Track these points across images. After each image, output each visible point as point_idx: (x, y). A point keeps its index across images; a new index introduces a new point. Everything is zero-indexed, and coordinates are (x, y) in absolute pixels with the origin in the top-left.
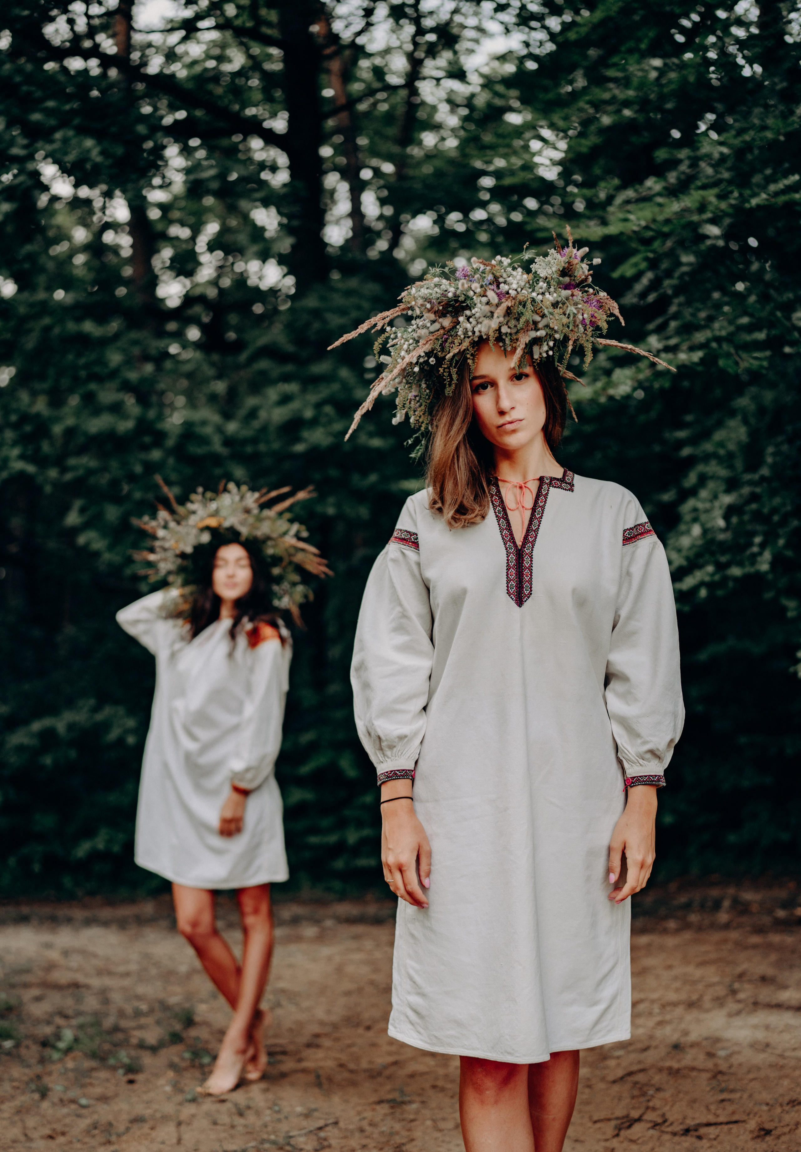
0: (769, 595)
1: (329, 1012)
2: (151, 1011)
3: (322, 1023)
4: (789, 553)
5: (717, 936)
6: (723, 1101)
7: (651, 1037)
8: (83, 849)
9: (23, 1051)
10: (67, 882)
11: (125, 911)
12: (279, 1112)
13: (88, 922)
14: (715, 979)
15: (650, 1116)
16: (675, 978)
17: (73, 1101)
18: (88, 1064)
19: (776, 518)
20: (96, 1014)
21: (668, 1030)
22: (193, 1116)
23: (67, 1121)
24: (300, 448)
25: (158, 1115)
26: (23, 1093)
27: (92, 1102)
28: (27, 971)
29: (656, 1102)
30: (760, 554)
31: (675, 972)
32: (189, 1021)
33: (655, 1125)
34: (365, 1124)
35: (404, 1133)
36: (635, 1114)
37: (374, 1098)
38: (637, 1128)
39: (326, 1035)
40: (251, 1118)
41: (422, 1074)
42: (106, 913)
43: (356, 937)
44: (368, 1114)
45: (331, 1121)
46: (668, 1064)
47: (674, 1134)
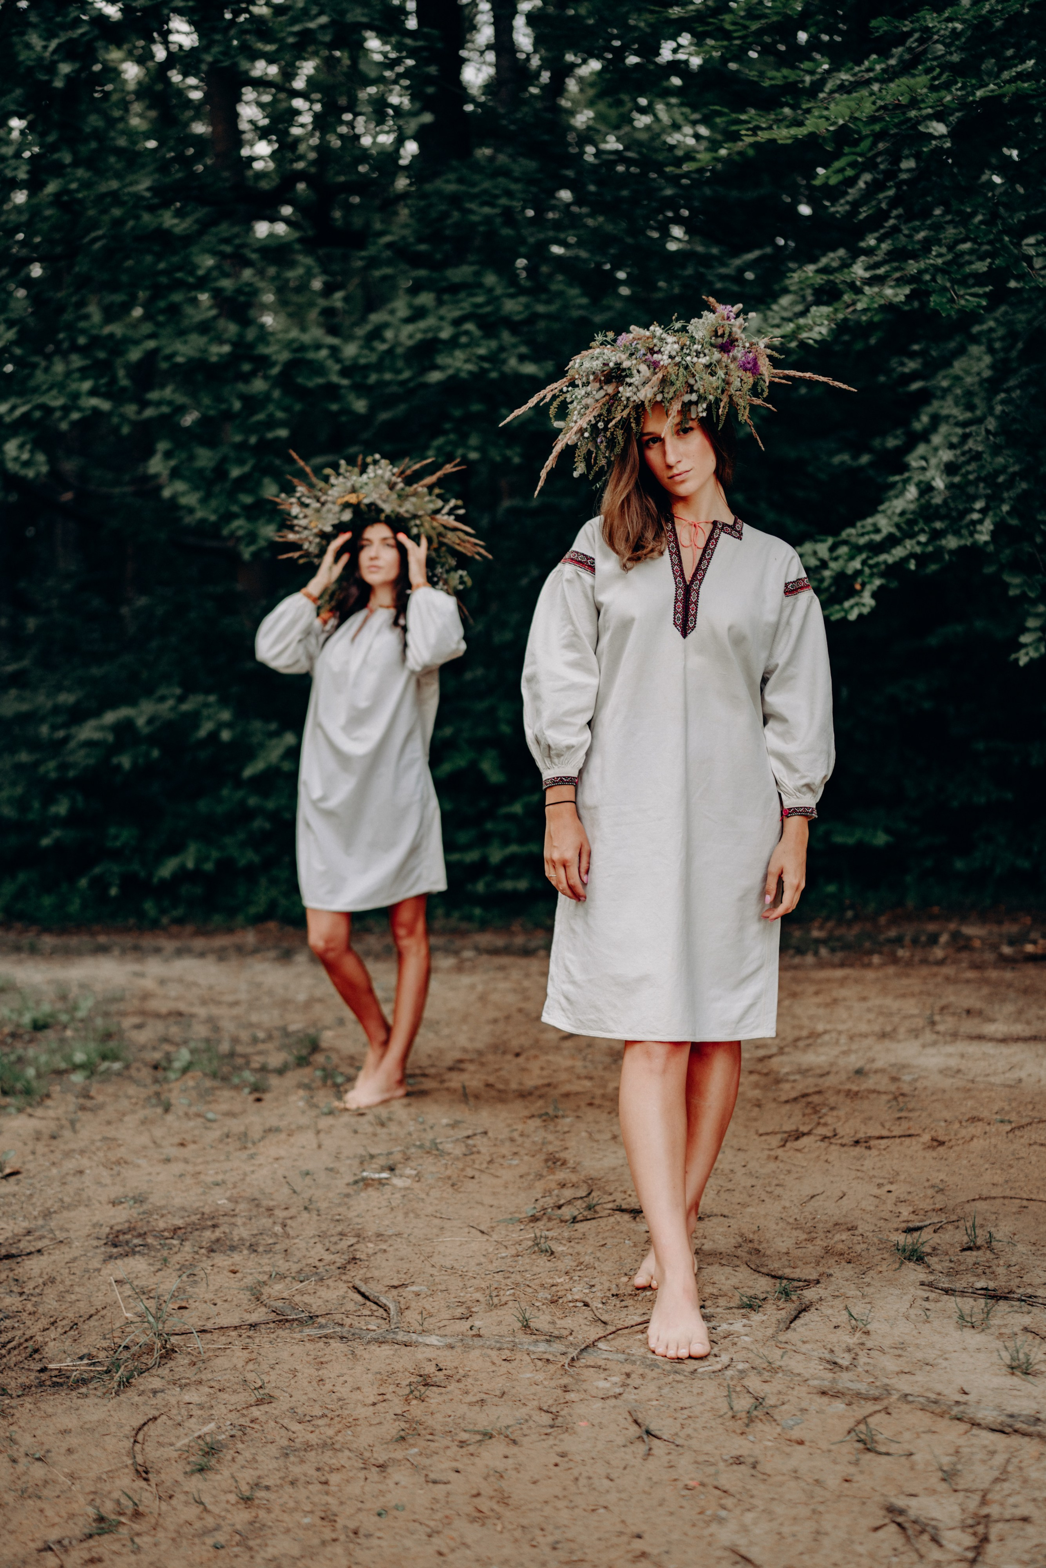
0: (989, 570)
1: (471, 1040)
2: (270, 1037)
3: (465, 1050)
4: (1014, 522)
5: (925, 971)
6: (900, 1118)
7: (832, 1064)
8: (167, 869)
9: (133, 1072)
10: (149, 906)
11: (220, 941)
12: (422, 1123)
13: (180, 953)
14: (916, 1011)
15: (821, 1131)
16: (869, 1010)
17: (198, 1115)
18: (208, 1083)
19: (1001, 479)
20: (207, 1040)
21: (853, 1058)
22: (332, 1126)
23: (196, 1132)
24: (435, 377)
25: (293, 1127)
26: (144, 1107)
27: (219, 1117)
28: (121, 999)
29: (829, 1119)
30: (981, 522)
31: (869, 1004)
32: (315, 1047)
33: (824, 1138)
34: (516, 1135)
35: (558, 1143)
36: (805, 1129)
37: (526, 1113)
38: (805, 1140)
39: (471, 1061)
40: (394, 1128)
41: (577, 1094)
42: (199, 943)
43: (502, 968)
44: (520, 1127)
45: (480, 1130)
46: (848, 1086)
47: (843, 1145)
